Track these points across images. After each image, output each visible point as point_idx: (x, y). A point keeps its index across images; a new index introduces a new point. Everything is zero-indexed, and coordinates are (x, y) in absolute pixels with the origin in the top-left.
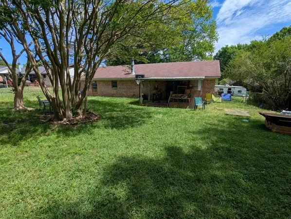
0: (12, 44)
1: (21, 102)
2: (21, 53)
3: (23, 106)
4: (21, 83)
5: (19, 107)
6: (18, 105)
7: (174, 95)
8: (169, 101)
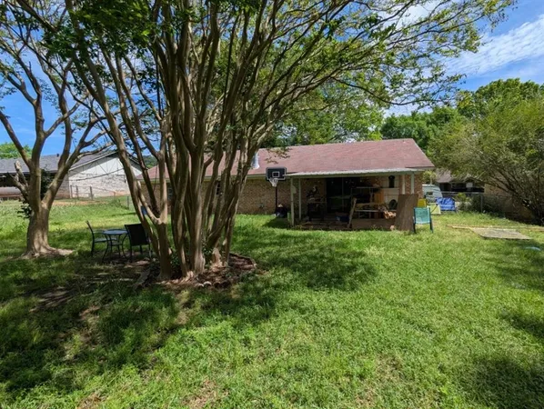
0: (37, 106)
1: (43, 237)
2: (56, 125)
3: (49, 247)
4: (48, 194)
5: (39, 249)
6: (37, 246)
7: (361, 205)
8: (351, 218)
